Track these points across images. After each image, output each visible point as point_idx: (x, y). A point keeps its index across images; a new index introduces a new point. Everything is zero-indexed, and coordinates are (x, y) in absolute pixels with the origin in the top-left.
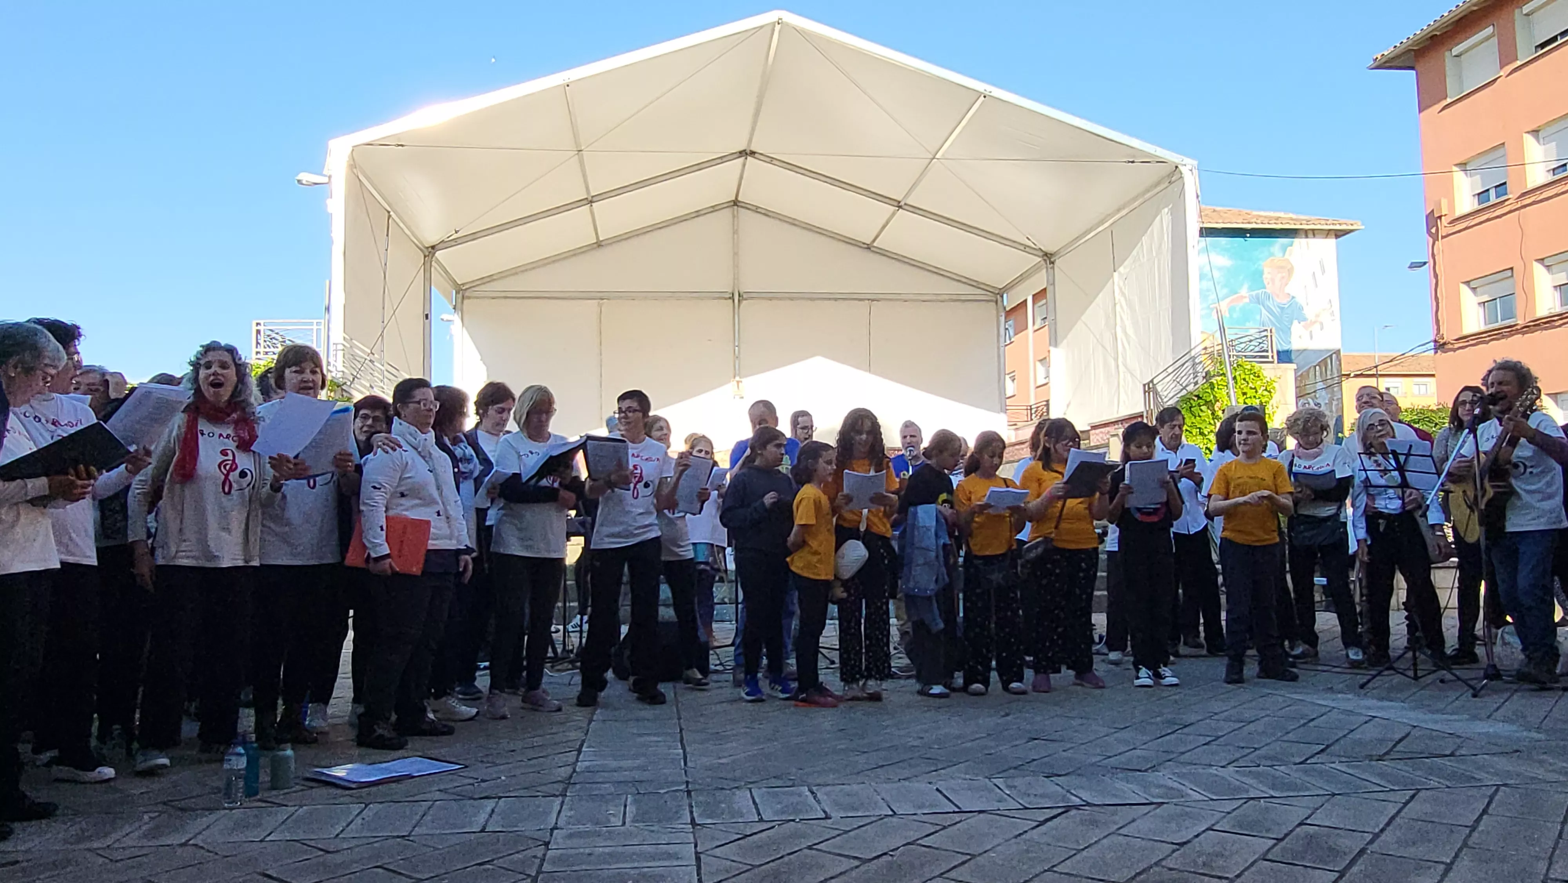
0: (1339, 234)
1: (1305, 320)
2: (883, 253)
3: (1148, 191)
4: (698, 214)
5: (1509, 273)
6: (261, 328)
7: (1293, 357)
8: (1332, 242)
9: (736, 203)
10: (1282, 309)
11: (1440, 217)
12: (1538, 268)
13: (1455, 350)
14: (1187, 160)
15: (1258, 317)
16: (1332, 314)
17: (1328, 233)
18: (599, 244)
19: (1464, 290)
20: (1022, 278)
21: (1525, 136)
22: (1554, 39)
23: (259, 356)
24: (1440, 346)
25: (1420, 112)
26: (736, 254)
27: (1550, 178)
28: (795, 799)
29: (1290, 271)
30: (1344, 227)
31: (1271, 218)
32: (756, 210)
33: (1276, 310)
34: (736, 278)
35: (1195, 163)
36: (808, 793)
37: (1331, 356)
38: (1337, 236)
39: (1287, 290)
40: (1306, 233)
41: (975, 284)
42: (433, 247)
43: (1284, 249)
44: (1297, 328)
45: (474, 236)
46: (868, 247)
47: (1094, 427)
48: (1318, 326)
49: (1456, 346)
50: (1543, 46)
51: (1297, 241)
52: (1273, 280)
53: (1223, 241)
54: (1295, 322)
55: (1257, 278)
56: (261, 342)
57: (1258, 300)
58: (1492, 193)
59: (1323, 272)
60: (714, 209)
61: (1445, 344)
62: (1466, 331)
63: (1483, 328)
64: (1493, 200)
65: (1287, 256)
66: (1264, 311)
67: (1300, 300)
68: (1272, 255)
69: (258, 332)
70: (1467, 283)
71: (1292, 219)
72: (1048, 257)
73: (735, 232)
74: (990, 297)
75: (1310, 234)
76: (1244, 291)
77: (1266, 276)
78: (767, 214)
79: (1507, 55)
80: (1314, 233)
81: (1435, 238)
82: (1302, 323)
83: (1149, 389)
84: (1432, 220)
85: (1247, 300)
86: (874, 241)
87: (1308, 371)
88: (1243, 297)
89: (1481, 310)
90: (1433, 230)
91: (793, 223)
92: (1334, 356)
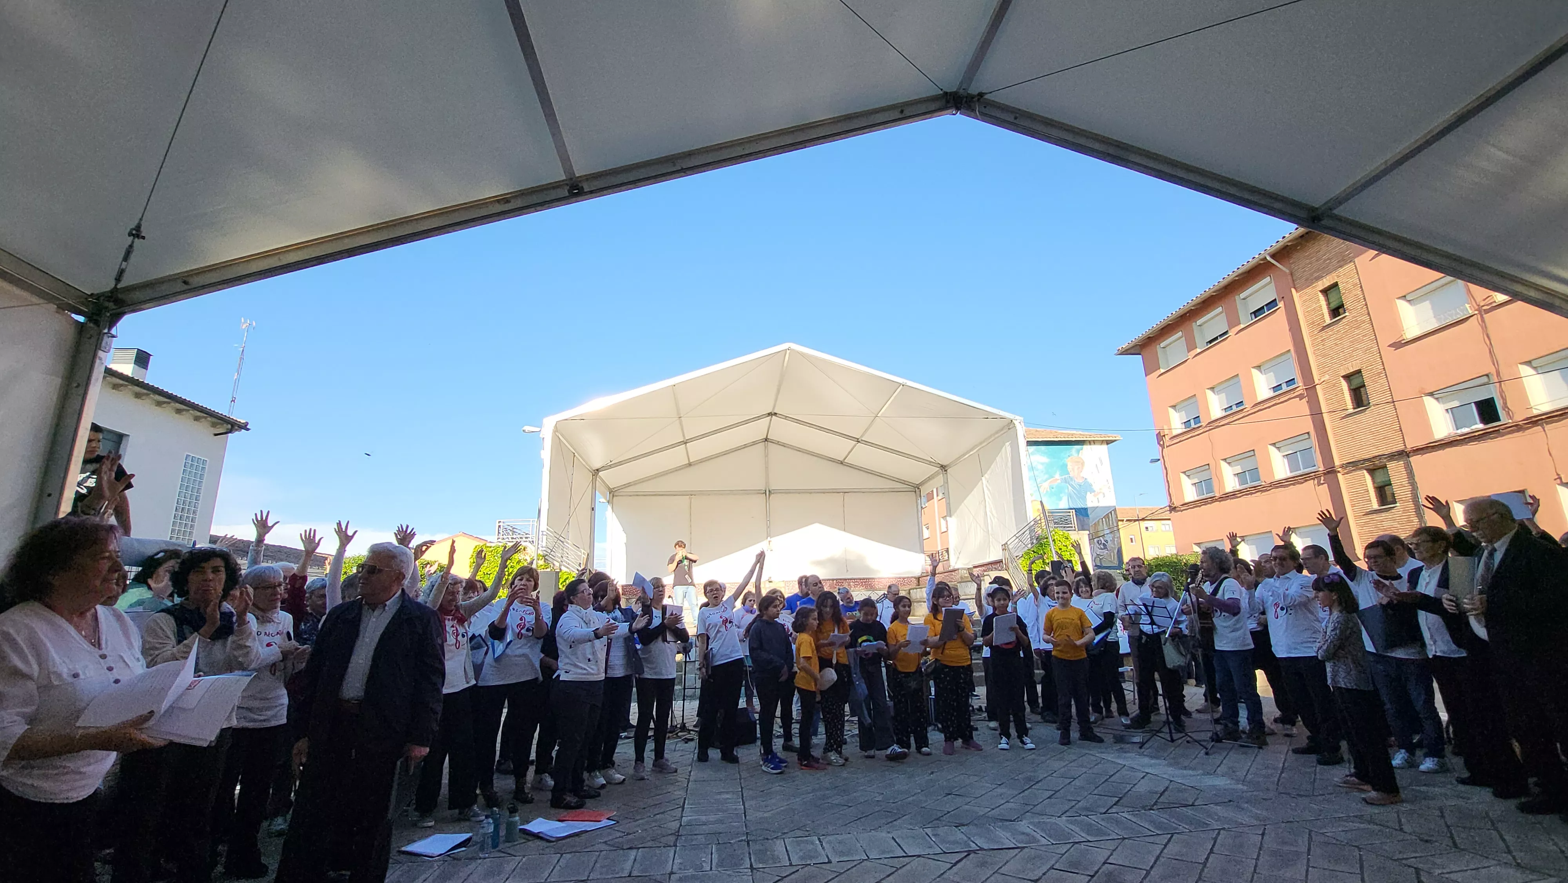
0: (1108, 442)
1: (1094, 491)
2: (851, 466)
3: (997, 432)
4: (745, 446)
5: (1207, 467)
6: (501, 524)
7: (1089, 512)
8: (1104, 447)
9: (766, 440)
10: (1080, 485)
11: (1164, 436)
12: (1223, 464)
13: (1182, 511)
14: (1017, 417)
15: (1066, 491)
16: (1109, 488)
17: (1102, 442)
18: (690, 465)
19: (1183, 476)
20: (929, 479)
21: (1207, 390)
22: (1216, 338)
23: (499, 540)
24: (1173, 509)
25: (1146, 376)
26: (767, 468)
27: (1224, 414)
28: (810, 847)
29: (1083, 464)
30: (1111, 439)
31: (1069, 434)
32: (778, 443)
33: (1077, 487)
34: (767, 483)
35: (1022, 418)
36: (818, 842)
37: (1111, 512)
38: (1108, 444)
39: (1082, 475)
40: (1090, 442)
41: (904, 482)
42: (597, 470)
43: (1078, 451)
44: (1089, 497)
45: (620, 463)
46: (842, 463)
47: (975, 567)
48: (1101, 495)
49: (1182, 509)
50: (1210, 342)
51: (1086, 447)
52: (1073, 469)
53: (1043, 448)
54: (1088, 493)
55: (1064, 468)
56: (501, 532)
57: (1065, 481)
58: (1192, 421)
59: (1102, 464)
60: (754, 443)
61: (1175, 508)
62: (1187, 501)
63: (1196, 498)
64: (1193, 426)
65: (1080, 455)
66: (1070, 488)
67: (1090, 480)
68: (1072, 455)
69: (499, 526)
70: (1184, 472)
71: (1081, 435)
72: (944, 468)
73: (766, 456)
74: (912, 489)
75: (1092, 443)
76: (1057, 476)
77: (1069, 467)
78: (784, 445)
79: (1191, 346)
80: (1094, 442)
81: (1163, 447)
82: (1093, 494)
83: (1005, 547)
84: (1160, 437)
85: (1059, 481)
86: (845, 459)
87: (1098, 521)
88: (1057, 480)
89: (1194, 488)
90: (1161, 443)
91: (799, 450)
92: (1113, 512)
